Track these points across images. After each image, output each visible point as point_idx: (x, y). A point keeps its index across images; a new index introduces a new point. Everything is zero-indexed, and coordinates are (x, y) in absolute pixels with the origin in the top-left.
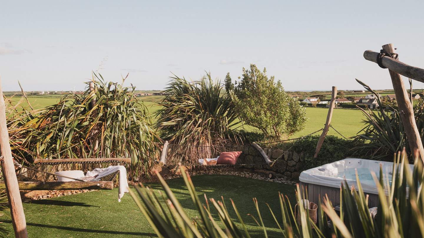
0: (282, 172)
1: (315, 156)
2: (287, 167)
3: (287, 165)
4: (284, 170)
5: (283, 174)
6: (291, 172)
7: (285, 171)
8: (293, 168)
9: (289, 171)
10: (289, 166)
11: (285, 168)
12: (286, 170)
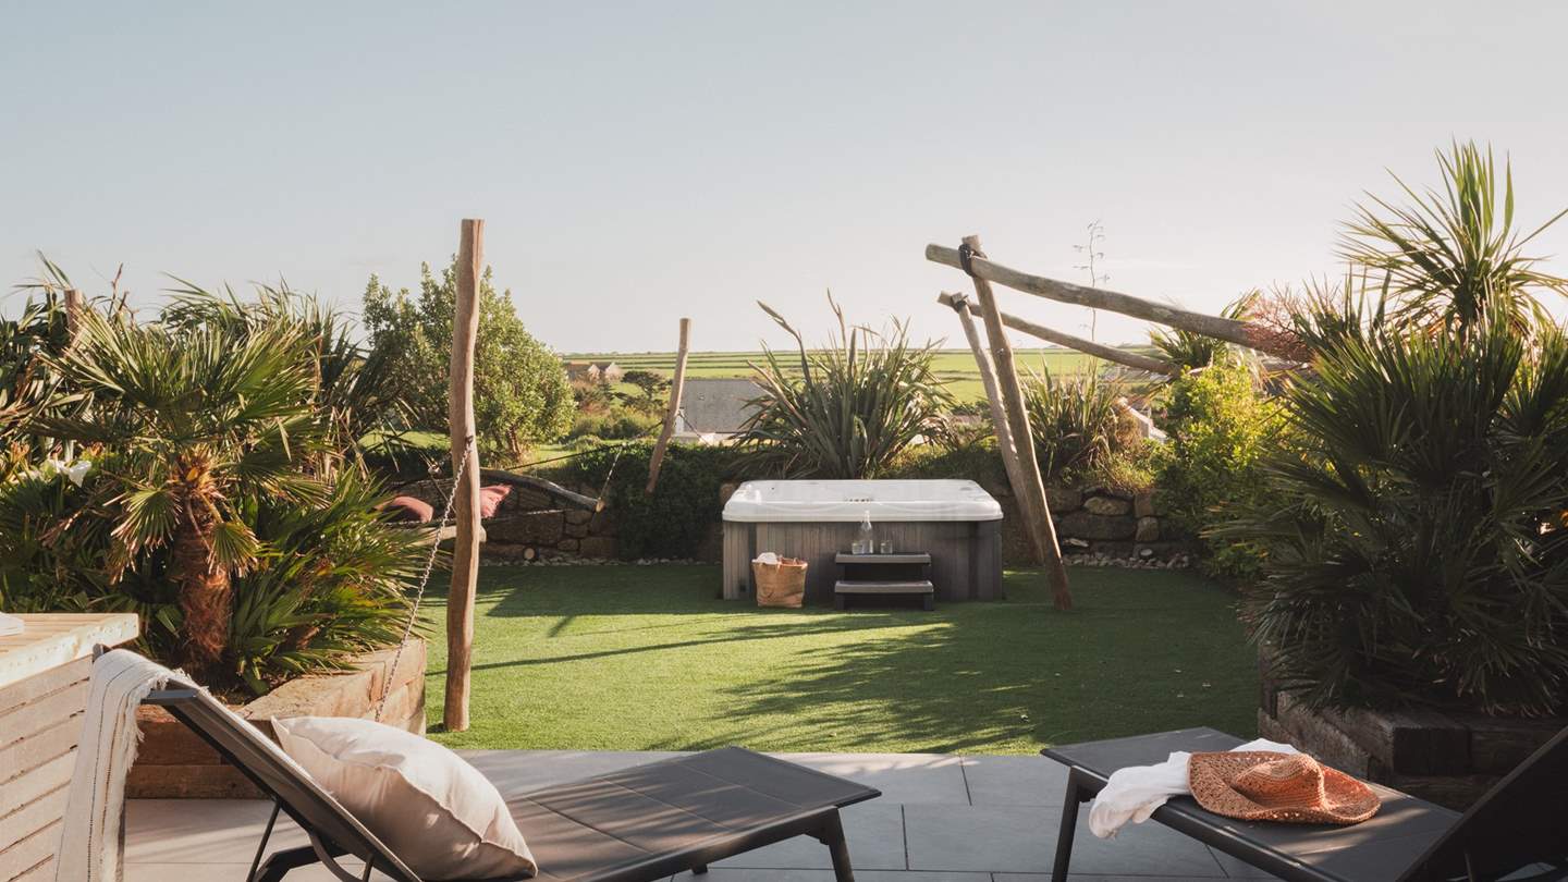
0: (551, 542)
1: (650, 488)
2: (564, 528)
3: (565, 521)
4: (559, 536)
5: (554, 546)
6: (579, 539)
7: (561, 540)
8: (584, 528)
9: (571, 537)
10: (572, 524)
11: (561, 529)
12: (565, 536)
